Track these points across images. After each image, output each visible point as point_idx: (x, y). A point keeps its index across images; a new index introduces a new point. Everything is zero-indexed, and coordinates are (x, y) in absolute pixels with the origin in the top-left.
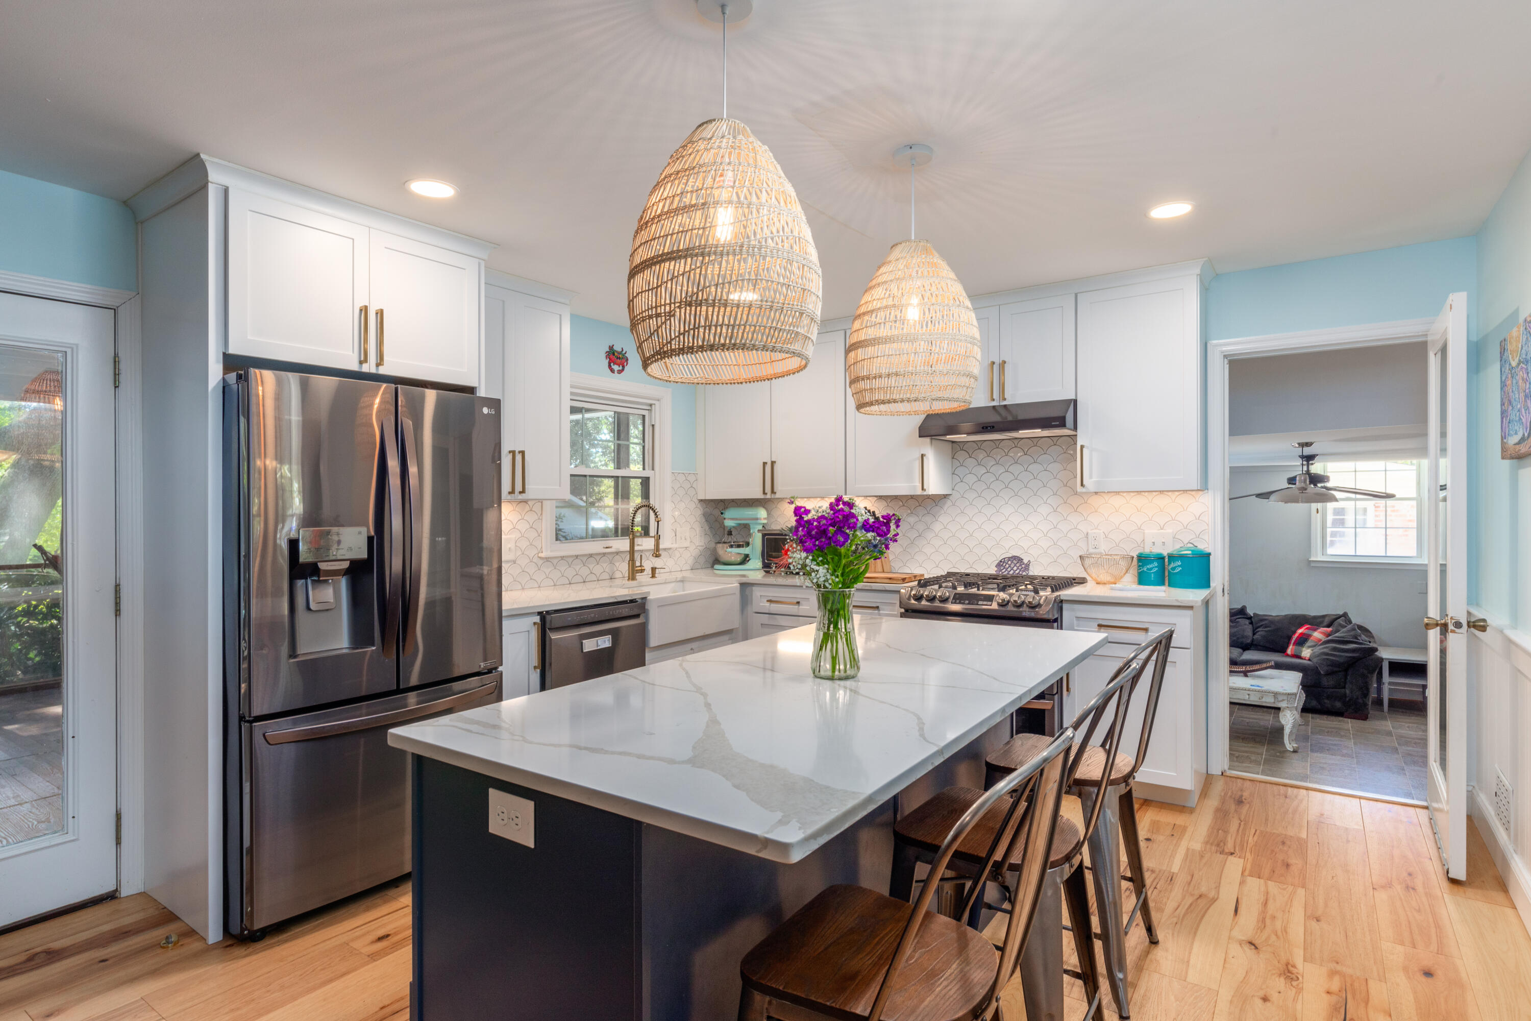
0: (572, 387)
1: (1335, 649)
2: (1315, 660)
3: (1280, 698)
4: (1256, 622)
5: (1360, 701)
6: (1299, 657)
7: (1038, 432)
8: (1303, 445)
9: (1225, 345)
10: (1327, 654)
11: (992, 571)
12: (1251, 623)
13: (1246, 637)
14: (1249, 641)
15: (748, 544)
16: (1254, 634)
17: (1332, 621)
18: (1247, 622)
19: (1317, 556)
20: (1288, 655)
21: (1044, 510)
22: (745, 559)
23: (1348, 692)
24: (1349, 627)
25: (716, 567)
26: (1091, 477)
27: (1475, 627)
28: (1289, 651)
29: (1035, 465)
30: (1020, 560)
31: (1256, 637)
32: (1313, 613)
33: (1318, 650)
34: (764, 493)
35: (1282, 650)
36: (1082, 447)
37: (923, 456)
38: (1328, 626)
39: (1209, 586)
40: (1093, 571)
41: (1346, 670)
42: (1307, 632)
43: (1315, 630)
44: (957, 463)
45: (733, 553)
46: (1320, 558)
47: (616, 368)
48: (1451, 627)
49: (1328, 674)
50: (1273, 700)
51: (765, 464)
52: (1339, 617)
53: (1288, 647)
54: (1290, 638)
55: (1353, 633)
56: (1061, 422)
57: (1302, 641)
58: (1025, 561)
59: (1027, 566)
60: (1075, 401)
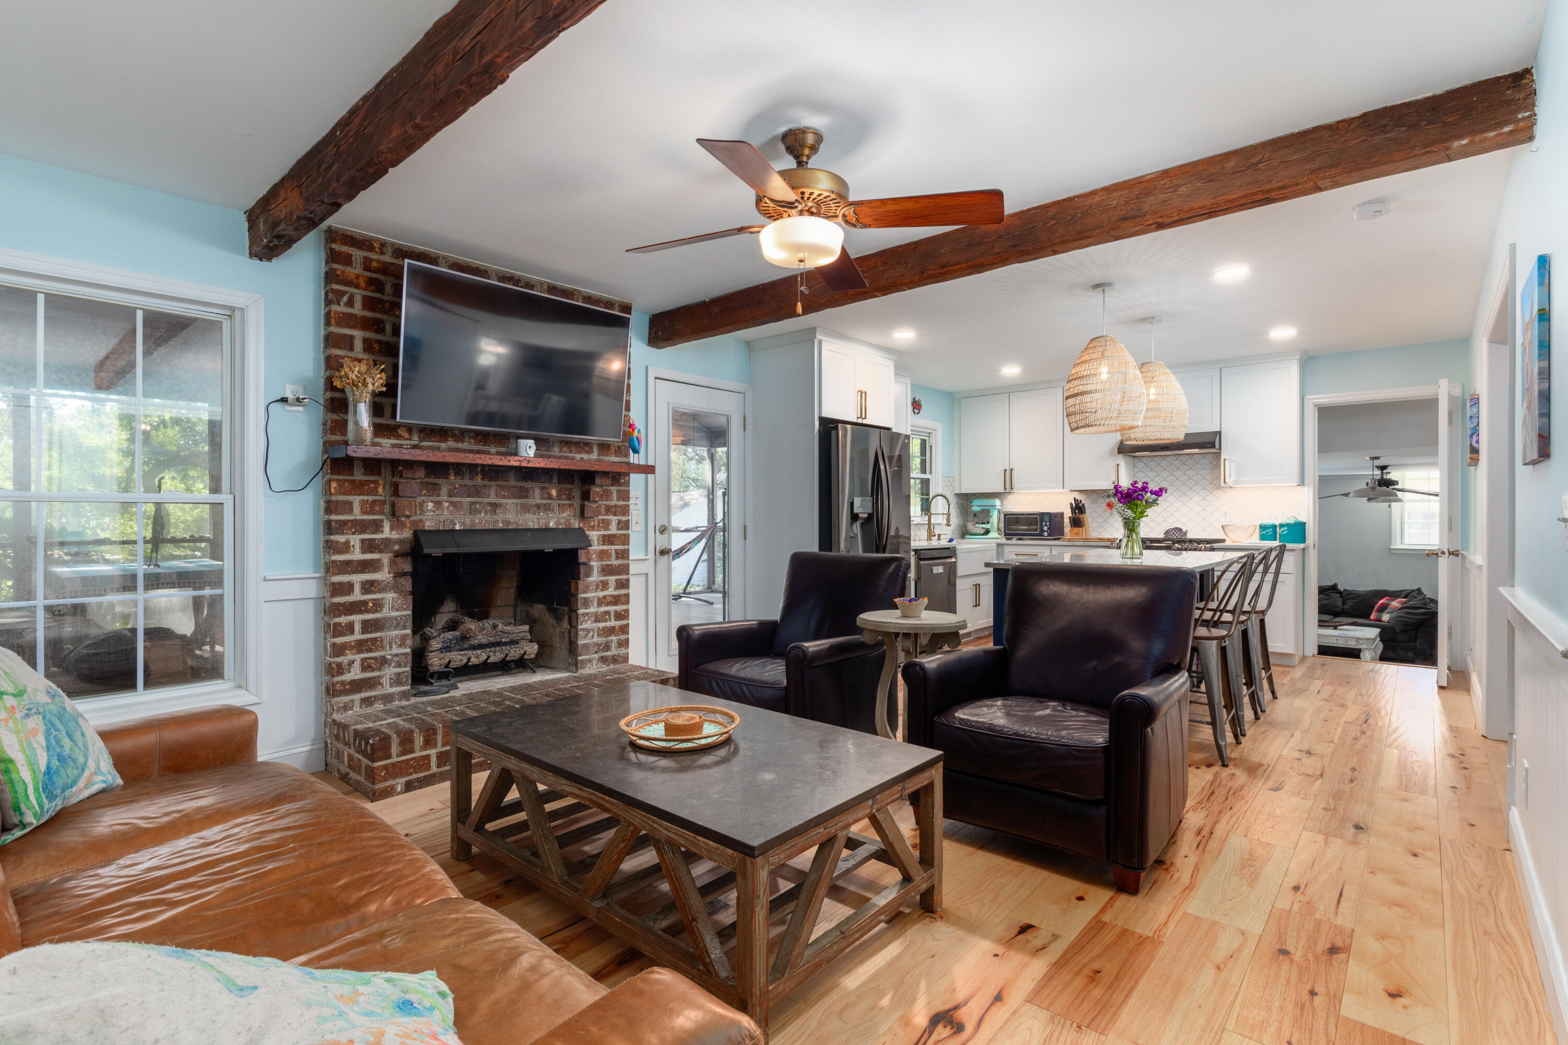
0: (912, 426)
1: (1408, 613)
2: (1392, 622)
3: (1361, 642)
4: (1346, 595)
5: (1428, 652)
6: (1380, 621)
7: (1197, 451)
8: (1373, 459)
9: (1316, 399)
10: (1402, 617)
11: (1162, 536)
12: (1341, 596)
13: (1338, 607)
14: (1340, 610)
15: (988, 523)
16: (1344, 605)
17: (1407, 594)
18: (1338, 595)
19: (1397, 545)
20: (1371, 620)
21: (1197, 499)
22: (987, 532)
23: (1418, 645)
24: (1420, 597)
25: (966, 537)
26: (1230, 477)
27: (1453, 554)
28: (1372, 617)
29: (1191, 471)
30: (1180, 530)
31: (1345, 607)
32: (1392, 589)
33: (1394, 614)
34: (1005, 489)
35: (1367, 617)
36: (1225, 460)
37: (1118, 465)
38: (1405, 597)
39: (1305, 542)
40: (1230, 534)
41: (1417, 629)
42: (1386, 602)
43: (1393, 600)
44: (1136, 470)
45: (980, 528)
46: (1399, 546)
47: (916, 411)
48: (1440, 554)
49: (1402, 631)
50: (1355, 643)
51: (1005, 470)
52: (1413, 591)
53: (1371, 614)
54: (1373, 607)
55: (1423, 601)
56: (1213, 445)
57: (1383, 609)
58: (1184, 530)
59: (1186, 533)
60: (1220, 433)
